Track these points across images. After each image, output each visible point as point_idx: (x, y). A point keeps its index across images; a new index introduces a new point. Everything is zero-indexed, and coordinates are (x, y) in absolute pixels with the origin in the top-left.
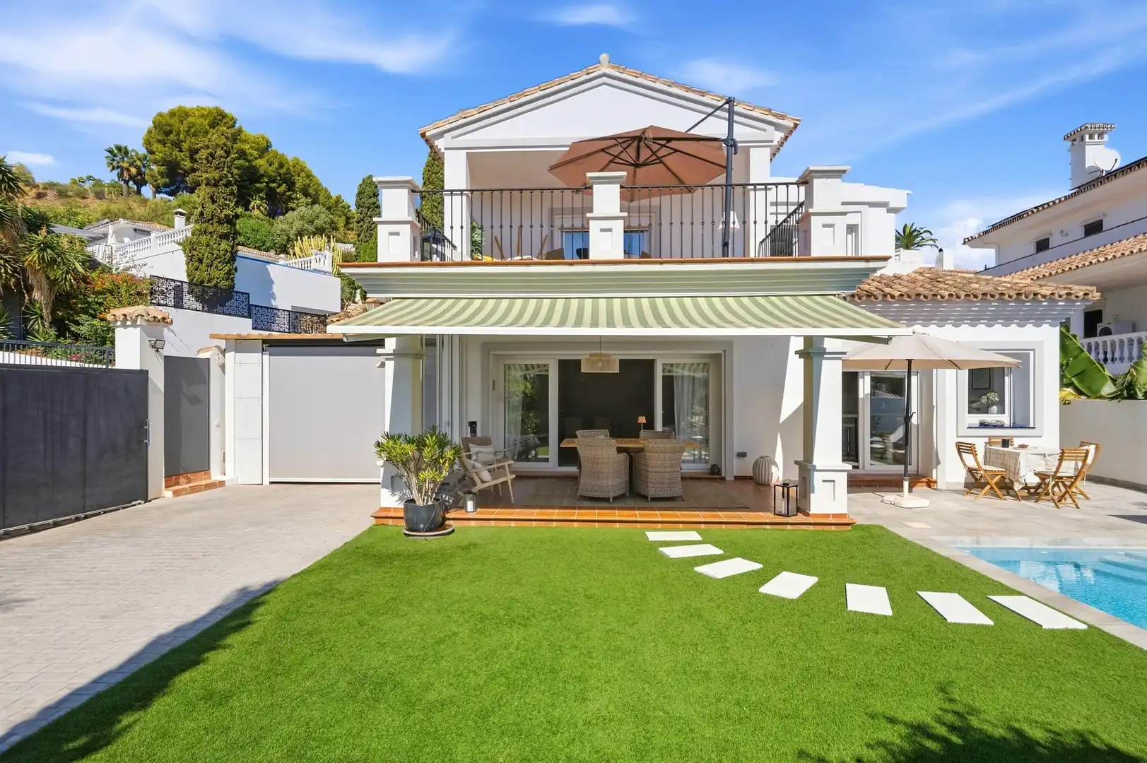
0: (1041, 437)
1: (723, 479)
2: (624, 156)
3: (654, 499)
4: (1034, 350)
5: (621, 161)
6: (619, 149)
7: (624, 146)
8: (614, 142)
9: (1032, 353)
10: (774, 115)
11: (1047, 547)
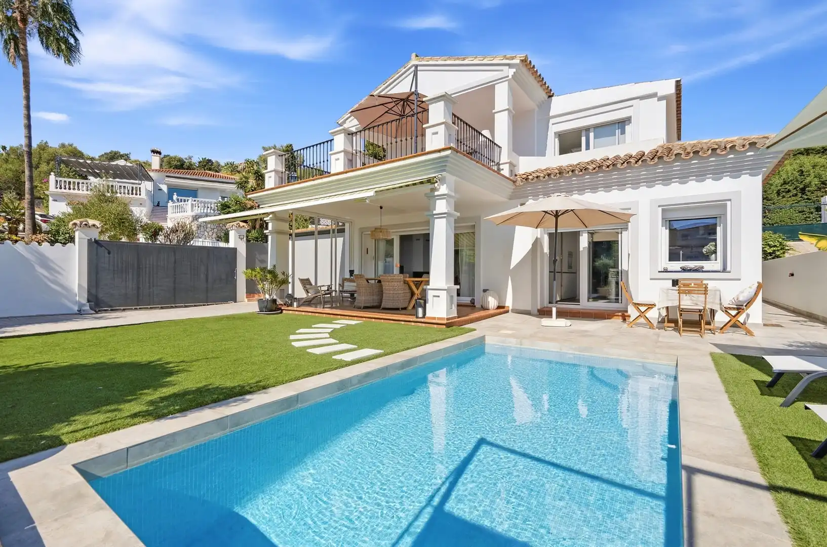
0: (740, 280)
1: (475, 306)
2: (395, 109)
3: (385, 309)
4: (730, 200)
5: (394, 113)
6: (393, 104)
7: (396, 103)
8: (390, 100)
9: (729, 203)
10: (507, 59)
11: (573, 352)
